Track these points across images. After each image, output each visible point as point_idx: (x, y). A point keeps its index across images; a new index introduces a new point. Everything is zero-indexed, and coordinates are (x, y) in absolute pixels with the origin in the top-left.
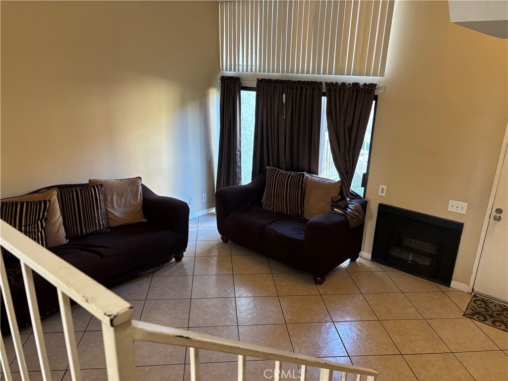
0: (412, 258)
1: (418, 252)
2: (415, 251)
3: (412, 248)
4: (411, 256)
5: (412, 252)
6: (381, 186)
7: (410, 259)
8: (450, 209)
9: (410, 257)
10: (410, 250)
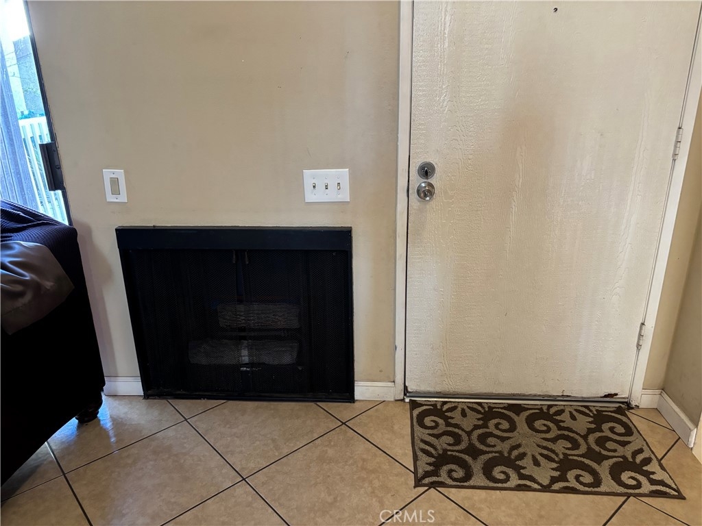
0: (249, 356)
1: (261, 336)
2: (252, 334)
3: (242, 329)
4: (245, 352)
5: (244, 338)
6: (108, 174)
7: (246, 359)
8: (311, 197)
9: (245, 356)
10: (240, 335)
